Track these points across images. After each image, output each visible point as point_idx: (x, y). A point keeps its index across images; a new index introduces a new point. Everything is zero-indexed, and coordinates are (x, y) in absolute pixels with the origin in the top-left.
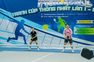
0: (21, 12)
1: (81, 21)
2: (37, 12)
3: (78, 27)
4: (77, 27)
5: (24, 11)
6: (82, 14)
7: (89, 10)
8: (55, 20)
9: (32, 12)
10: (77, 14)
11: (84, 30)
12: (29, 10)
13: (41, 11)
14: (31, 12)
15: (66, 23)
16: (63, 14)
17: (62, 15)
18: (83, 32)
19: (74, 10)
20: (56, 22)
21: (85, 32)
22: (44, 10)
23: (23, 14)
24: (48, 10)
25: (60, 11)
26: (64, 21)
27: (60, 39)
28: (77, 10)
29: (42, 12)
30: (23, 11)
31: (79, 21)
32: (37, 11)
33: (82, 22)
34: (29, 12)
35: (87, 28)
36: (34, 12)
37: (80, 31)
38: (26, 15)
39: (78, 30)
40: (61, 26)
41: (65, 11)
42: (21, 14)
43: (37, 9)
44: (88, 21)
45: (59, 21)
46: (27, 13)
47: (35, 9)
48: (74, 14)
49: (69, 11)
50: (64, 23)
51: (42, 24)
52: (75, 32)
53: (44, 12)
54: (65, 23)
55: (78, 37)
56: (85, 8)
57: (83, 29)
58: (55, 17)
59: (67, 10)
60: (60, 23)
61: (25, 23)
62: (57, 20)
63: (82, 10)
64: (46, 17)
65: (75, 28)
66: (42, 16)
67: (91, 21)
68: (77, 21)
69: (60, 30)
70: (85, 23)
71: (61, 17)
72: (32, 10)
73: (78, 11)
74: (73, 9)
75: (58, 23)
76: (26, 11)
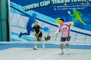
0: (33, 5)
2: (49, 5)
5: (36, 4)
8: (69, 12)
9: (44, 5)
12: (41, 3)
13: (54, 3)
14: (42, 5)
15: (82, 16)
20: (71, 15)
22: (57, 2)
23: (35, 7)
24: (61, 2)
25: (75, 2)
27: (76, 33)
29: (55, 5)
30: (34, 4)
32: (49, 3)
34: (41, 5)
36: (46, 5)
38: (37, 8)
40: (77, 19)
41: (81, 2)
42: (33, 7)
43: (49, 1)
45: (74, 14)
46: (38, 6)
47: (47, 1)
51: (55, 18)
53: (57, 4)
54: (81, 16)
58: (70, 9)
60: (75, 16)
61: (37, 17)
62: (72, 12)
64: (60, 9)
66: (55, 9)
69: (76, 24)
71: (76, 9)
72: (44, 2)
75: (73, 16)
76: (38, 3)
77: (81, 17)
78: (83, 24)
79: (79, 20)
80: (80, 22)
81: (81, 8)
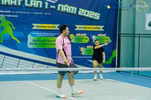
1: (40, 25)
3: (35, 35)
4: (32, 35)
6: (42, 13)
7: (52, 7)
10: (33, 12)
11: (44, 41)
15: (15, 28)
16: (9, 12)
17: (8, 14)
18: (43, 44)
19: (29, 5)
21: (47, 44)
25: (4, 6)
26: (10, 25)
27: (4, 56)
28: (33, 5)
31: (37, 25)
33: (41, 27)
35: (49, 36)
37: (38, 42)
39: (35, 41)
40: (6, 33)
41: (13, 6)
44: (51, 25)
45: (2, 24)
48: (29, 13)
49: (19, 7)
50: (11, 27)
52: (31, 44)
54: (13, 28)
55: (34, 52)
56: (47, 3)
57: (43, 38)
59: (15, 4)
60: (3, 28)
63: (41, 6)
65: (29, 37)
67: (55, 25)
68: (33, 24)
69: (4, 40)
70: (47, 28)
71: (5, 17)
73: (35, 8)
74: (26, 4)
77: (13, 30)
78: (16, 41)
79: (10, 35)
80: (11, 38)
81: (13, 16)
